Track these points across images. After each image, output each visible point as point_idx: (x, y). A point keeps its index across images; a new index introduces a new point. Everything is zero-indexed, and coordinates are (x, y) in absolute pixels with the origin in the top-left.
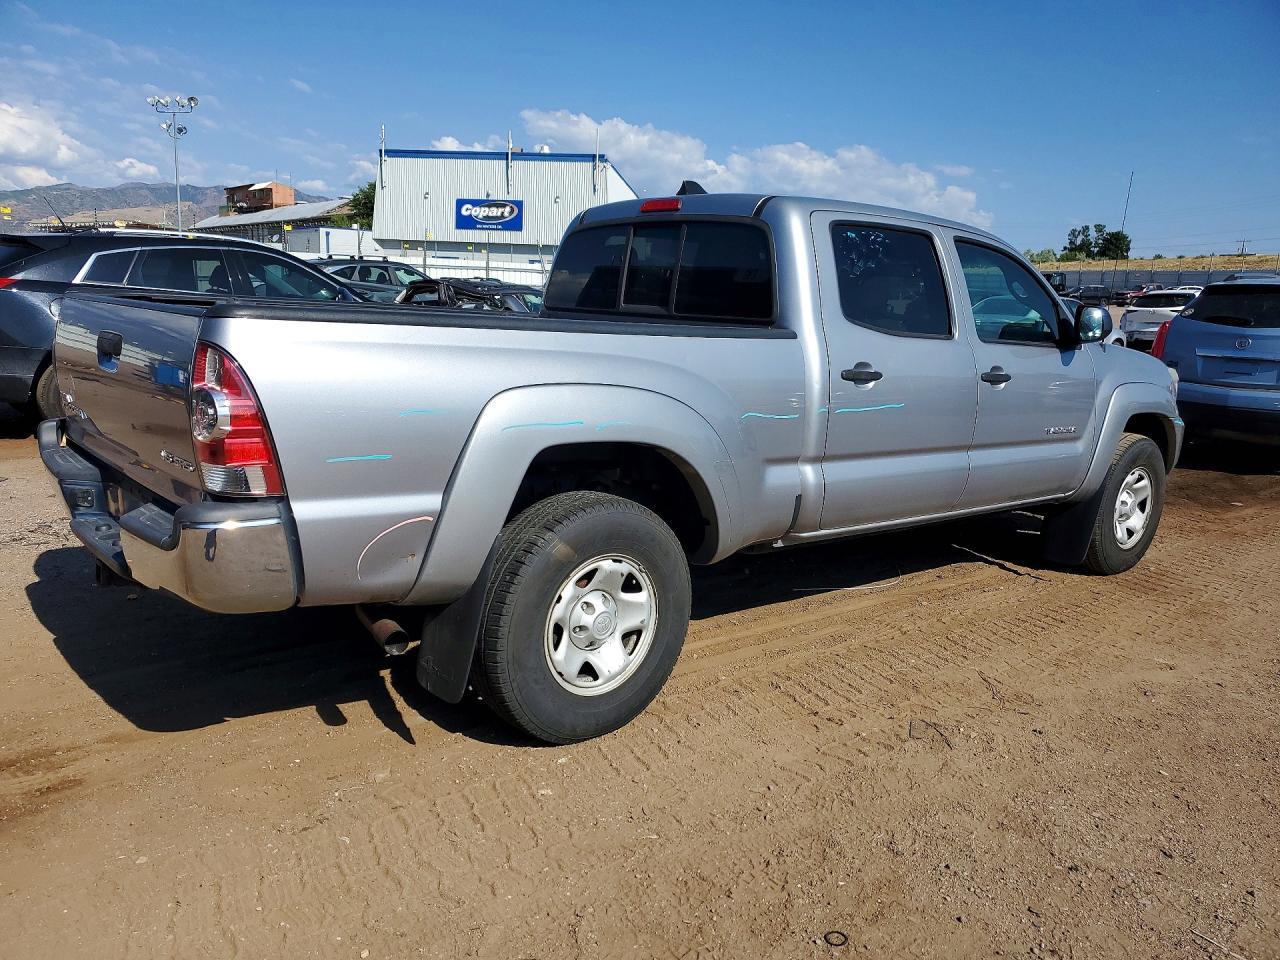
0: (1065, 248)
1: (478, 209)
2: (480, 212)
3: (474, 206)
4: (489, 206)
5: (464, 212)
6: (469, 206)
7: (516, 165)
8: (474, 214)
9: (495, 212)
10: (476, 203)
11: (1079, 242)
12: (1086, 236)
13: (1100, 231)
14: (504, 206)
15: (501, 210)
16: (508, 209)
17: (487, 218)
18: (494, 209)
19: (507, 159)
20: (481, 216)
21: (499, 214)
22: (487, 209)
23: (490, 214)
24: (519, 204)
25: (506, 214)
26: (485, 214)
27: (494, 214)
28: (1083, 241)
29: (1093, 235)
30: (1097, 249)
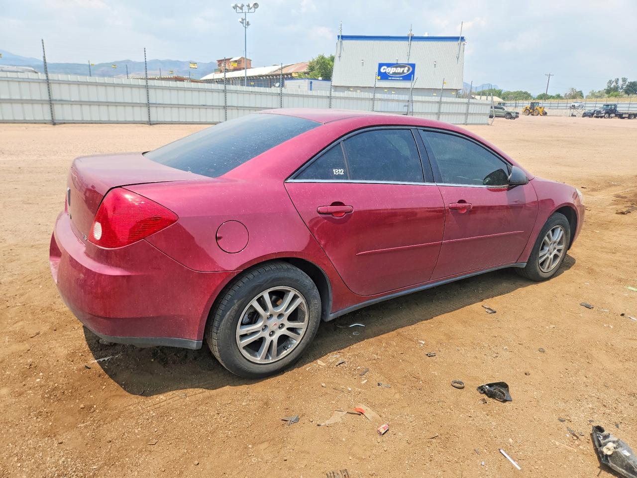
0: (605, 89)
1: (390, 69)
2: (391, 70)
3: (388, 67)
4: (396, 67)
5: (382, 70)
6: (385, 67)
7: (414, 43)
8: (387, 71)
9: (400, 70)
10: (389, 65)
11: (612, 86)
12: (617, 83)
14: (405, 67)
15: (402, 69)
16: (406, 69)
17: (394, 73)
18: (399, 69)
19: (409, 40)
20: (391, 73)
21: (401, 72)
22: (395, 69)
23: (396, 72)
24: (413, 66)
25: (405, 71)
26: (394, 72)
27: (399, 72)
28: (614, 86)
29: (620, 83)
30: (622, 90)
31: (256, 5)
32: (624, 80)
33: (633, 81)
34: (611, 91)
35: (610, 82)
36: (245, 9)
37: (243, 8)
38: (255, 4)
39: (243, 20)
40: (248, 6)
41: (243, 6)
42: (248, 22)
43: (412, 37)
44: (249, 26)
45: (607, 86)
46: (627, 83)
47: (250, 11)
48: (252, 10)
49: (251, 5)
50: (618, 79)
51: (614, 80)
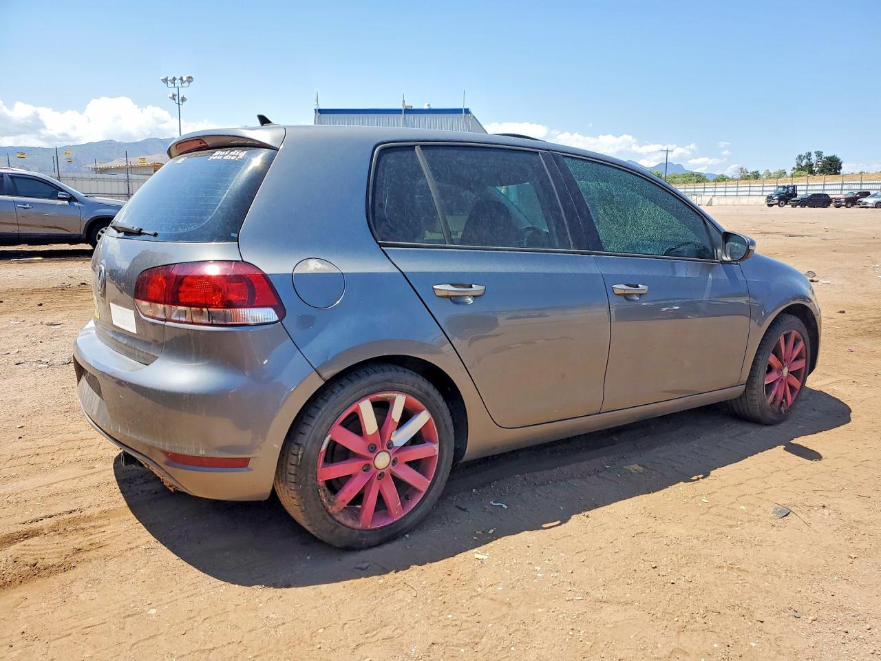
0: (794, 169)
11: (804, 164)
12: (809, 160)
13: (819, 156)
28: (807, 163)
29: (814, 158)
30: (817, 169)
31: (190, 79)
32: (819, 154)
33: (830, 155)
35: (800, 157)
36: (178, 83)
37: (176, 82)
38: (189, 77)
40: (181, 79)
41: (174, 79)
44: (184, 101)
46: (823, 158)
47: (183, 85)
48: (186, 84)
49: (185, 79)
50: (810, 154)
51: (804, 154)
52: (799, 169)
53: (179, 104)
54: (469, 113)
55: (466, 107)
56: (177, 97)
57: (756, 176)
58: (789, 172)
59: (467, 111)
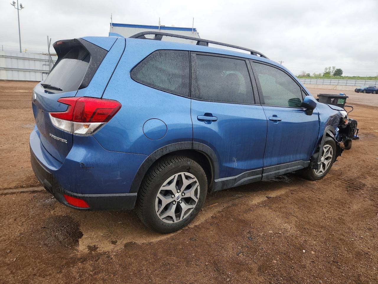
11: (327, 71)
12: (330, 70)
29: (332, 69)
30: (332, 74)
32: (334, 68)
33: (338, 68)
34: (327, 75)
35: (326, 69)
39: (14, 3)
42: (21, 6)
43: (160, 27)
44: (22, 9)
45: (324, 71)
46: (335, 69)
50: (330, 67)
51: (328, 67)
52: (325, 74)
53: (18, 9)
54: (196, 31)
55: (194, 28)
56: (16, 4)
57: (308, 76)
58: (322, 74)
59: (195, 30)
